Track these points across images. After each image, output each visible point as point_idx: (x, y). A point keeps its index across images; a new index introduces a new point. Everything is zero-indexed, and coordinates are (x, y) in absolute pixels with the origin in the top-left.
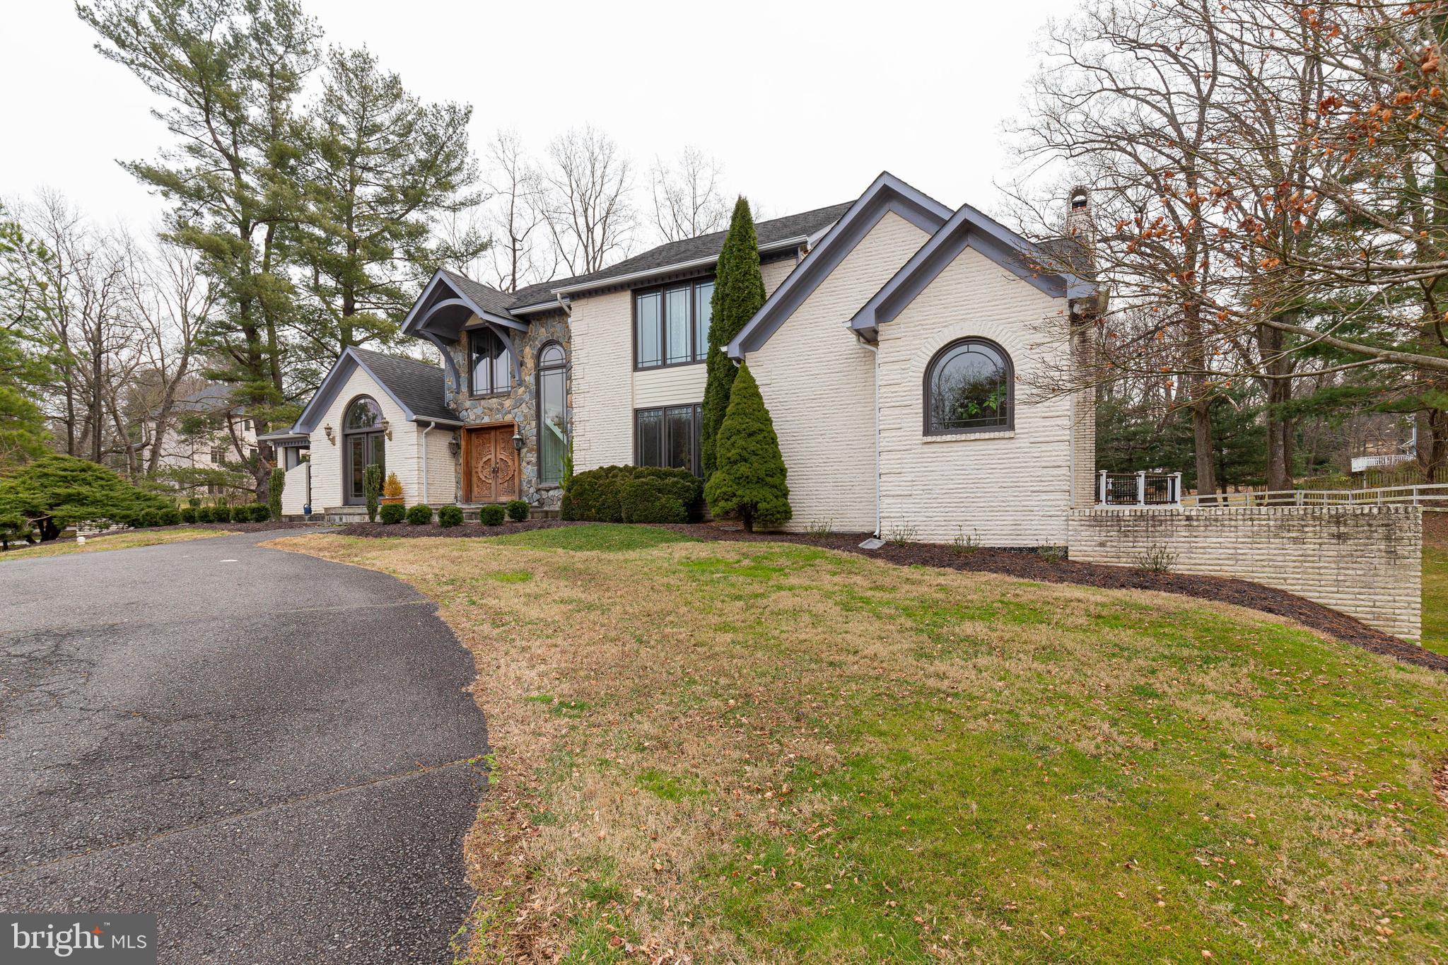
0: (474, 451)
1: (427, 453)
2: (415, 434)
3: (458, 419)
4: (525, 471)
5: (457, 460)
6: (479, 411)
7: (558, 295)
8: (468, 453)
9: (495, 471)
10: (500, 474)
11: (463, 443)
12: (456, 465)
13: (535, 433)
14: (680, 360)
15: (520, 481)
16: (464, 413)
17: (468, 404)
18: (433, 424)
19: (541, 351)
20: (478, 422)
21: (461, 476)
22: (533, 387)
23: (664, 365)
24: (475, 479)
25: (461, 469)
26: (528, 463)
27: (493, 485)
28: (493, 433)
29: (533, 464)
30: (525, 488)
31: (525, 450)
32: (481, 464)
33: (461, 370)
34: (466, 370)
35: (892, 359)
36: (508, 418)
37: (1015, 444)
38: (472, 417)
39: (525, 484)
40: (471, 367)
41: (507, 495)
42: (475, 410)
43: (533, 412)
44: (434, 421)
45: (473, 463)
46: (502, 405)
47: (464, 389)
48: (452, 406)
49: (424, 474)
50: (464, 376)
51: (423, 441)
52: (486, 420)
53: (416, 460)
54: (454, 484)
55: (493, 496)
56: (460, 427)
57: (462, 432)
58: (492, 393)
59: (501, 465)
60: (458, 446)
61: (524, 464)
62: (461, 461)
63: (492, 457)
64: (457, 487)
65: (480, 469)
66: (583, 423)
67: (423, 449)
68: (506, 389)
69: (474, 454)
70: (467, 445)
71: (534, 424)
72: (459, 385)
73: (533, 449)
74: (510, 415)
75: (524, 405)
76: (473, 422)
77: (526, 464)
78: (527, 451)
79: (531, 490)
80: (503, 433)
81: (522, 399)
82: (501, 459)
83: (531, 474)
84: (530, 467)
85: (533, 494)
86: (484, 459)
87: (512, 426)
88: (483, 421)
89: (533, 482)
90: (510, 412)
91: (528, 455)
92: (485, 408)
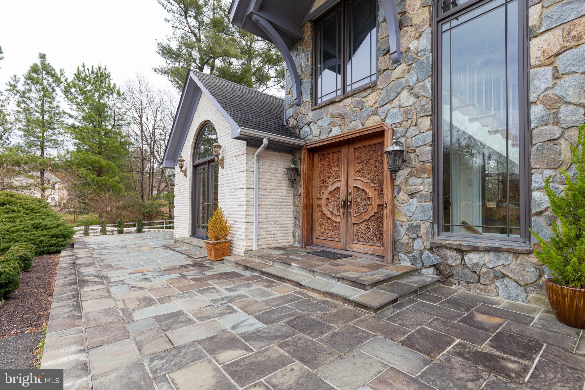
0: (316, 177)
1: (258, 182)
2: (245, 157)
3: (297, 136)
4: (402, 208)
5: (296, 190)
6: (325, 121)
8: (309, 180)
9: (346, 205)
10: (353, 211)
11: (303, 168)
12: (295, 195)
13: (429, 139)
15: (395, 226)
16: (306, 129)
17: (311, 115)
18: (265, 142)
20: (323, 137)
21: (301, 210)
22: (427, 58)
24: (317, 215)
25: (300, 201)
26: (412, 195)
27: (343, 225)
28: (343, 151)
29: (423, 198)
30: (403, 237)
31: (403, 173)
32: (326, 195)
33: (303, 76)
34: (310, 72)
36: (372, 122)
38: (316, 131)
39: (403, 231)
40: (315, 75)
41: (365, 243)
42: (319, 123)
43: (426, 103)
44: (266, 137)
45: (316, 194)
46: (361, 106)
47: (307, 97)
48: (292, 122)
49: (253, 210)
50: (307, 82)
51: (254, 166)
52: (336, 131)
53: (244, 192)
54: (292, 221)
55: (343, 240)
56: (300, 147)
57: (303, 154)
58: (344, 93)
59: (356, 196)
60: (297, 171)
61: (402, 196)
62: (301, 191)
63: (342, 184)
64: (295, 224)
65: (323, 202)
67: (254, 176)
68: (367, 81)
69: (317, 181)
70: (308, 170)
71: (426, 123)
72: (300, 94)
73: (424, 170)
74: (377, 118)
75: (405, 94)
76: (317, 139)
77: (405, 197)
78: (411, 175)
79: (418, 245)
80: (366, 147)
81: (401, 84)
82: (356, 188)
83: (419, 215)
84: (414, 201)
85: (422, 252)
86: (331, 188)
87: (379, 134)
88: (330, 135)
89: (423, 229)
90: (375, 113)
91: (412, 180)
92: (333, 117)
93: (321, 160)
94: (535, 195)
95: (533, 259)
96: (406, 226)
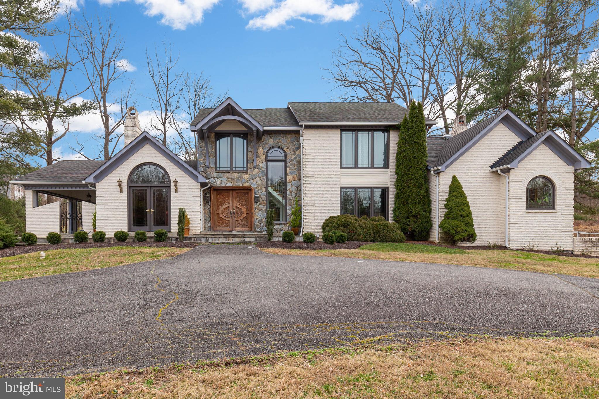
4: (257, 214)
6: (223, 179)
7: (304, 126)
8: (213, 202)
9: (233, 213)
10: (236, 216)
11: (212, 197)
13: (265, 194)
14: (365, 166)
15: (255, 220)
17: (215, 174)
19: (268, 150)
20: (223, 185)
21: (210, 215)
22: (264, 170)
23: (356, 167)
24: (216, 218)
25: (210, 212)
26: (260, 210)
27: (231, 222)
28: (231, 192)
29: (263, 211)
30: (257, 223)
31: (258, 203)
32: (221, 209)
33: (210, 155)
34: (214, 155)
35: (515, 180)
36: (246, 185)
37: (557, 214)
38: (219, 182)
40: (217, 154)
41: (241, 227)
42: (221, 179)
43: (264, 183)
45: (216, 208)
46: (242, 178)
50: (212, 158)
52: (229, 185)
54: (204, 220)
55: (230, 227)
56: (211, 187)
57: (211, 190)
58: (232, 170)
59: (237, 210)
60: (210, 198)
62: (210, 207)
63: (230, 205)
64: (205, 222)
65: (220, 212)
66: (309, 192)
68: (243, 169)
70: (214, 198)
71: (264, 189)
73: (264, 203)
74: (248, 184)
75: (258, 179)
76: (219, 185)
77: (258, 211)
78: (260, 204)
79: (262, 225)
80: (241, 192)
81: (256, 175)
82: (237, 207)
83: (262, 216)
84: (261, 212)
85: (263, 227)
86: (224, 207)
87: (250, 189)
88: (227, 185)
89: (263, 220)
90: (247, 182)
91: (260, 206)
92: (228, 178)
93: (218, 194)
94: (288, 211)
95: (288, 225)
96: (258, 220)
